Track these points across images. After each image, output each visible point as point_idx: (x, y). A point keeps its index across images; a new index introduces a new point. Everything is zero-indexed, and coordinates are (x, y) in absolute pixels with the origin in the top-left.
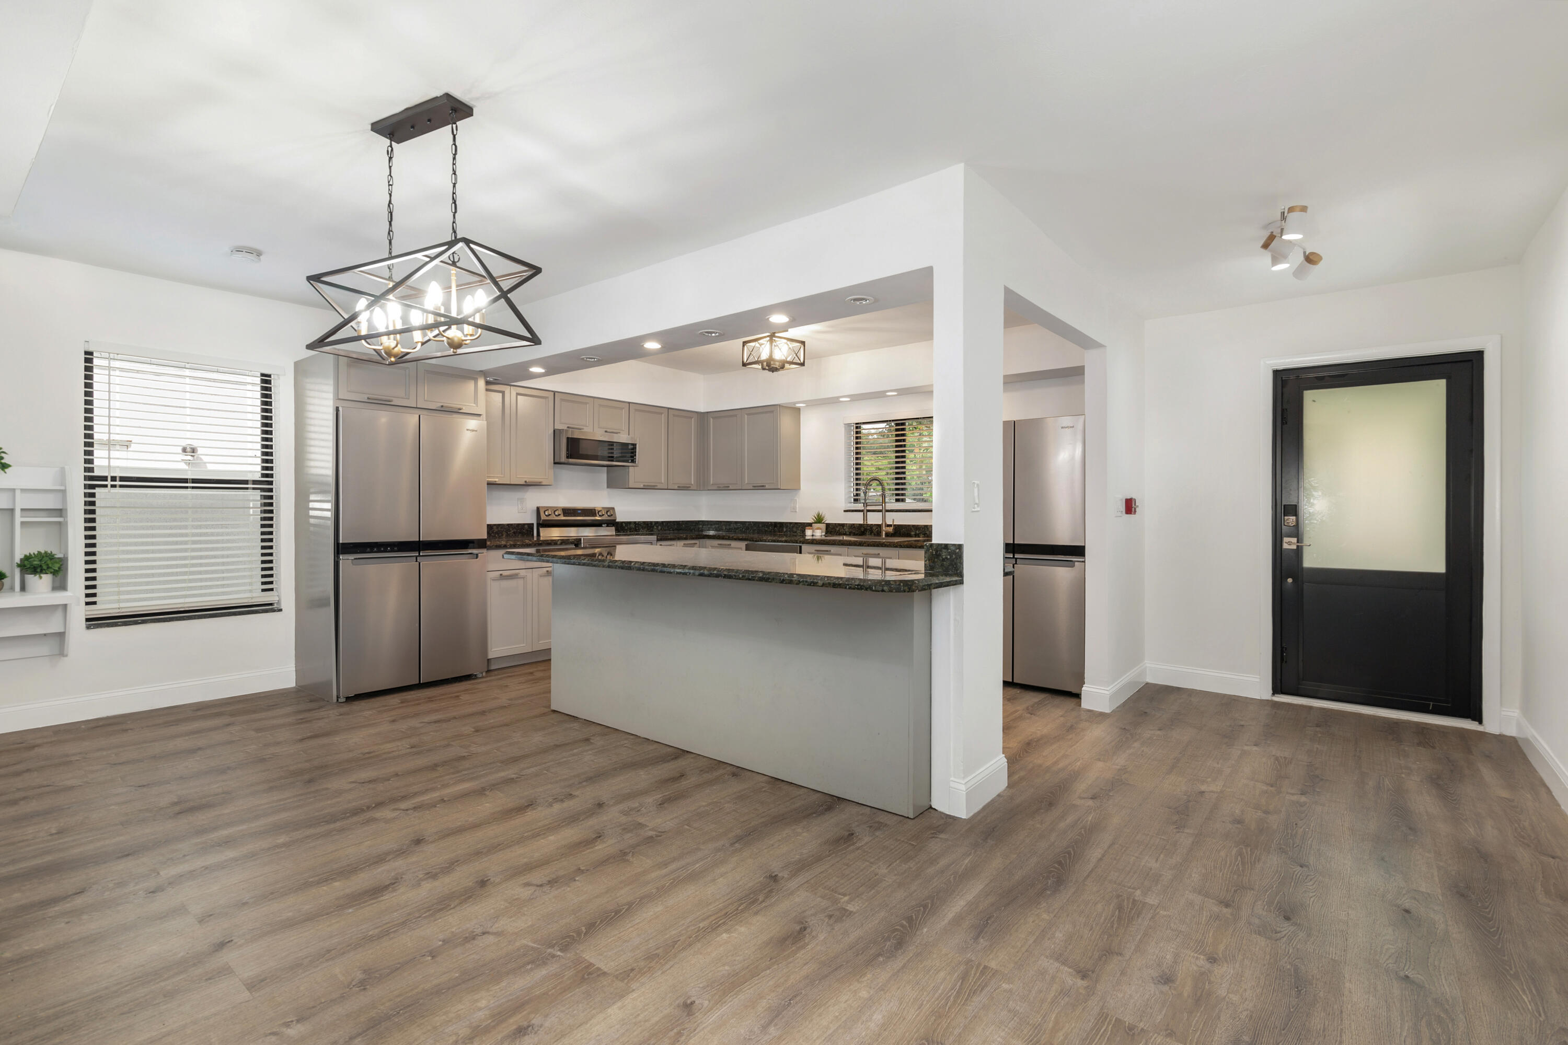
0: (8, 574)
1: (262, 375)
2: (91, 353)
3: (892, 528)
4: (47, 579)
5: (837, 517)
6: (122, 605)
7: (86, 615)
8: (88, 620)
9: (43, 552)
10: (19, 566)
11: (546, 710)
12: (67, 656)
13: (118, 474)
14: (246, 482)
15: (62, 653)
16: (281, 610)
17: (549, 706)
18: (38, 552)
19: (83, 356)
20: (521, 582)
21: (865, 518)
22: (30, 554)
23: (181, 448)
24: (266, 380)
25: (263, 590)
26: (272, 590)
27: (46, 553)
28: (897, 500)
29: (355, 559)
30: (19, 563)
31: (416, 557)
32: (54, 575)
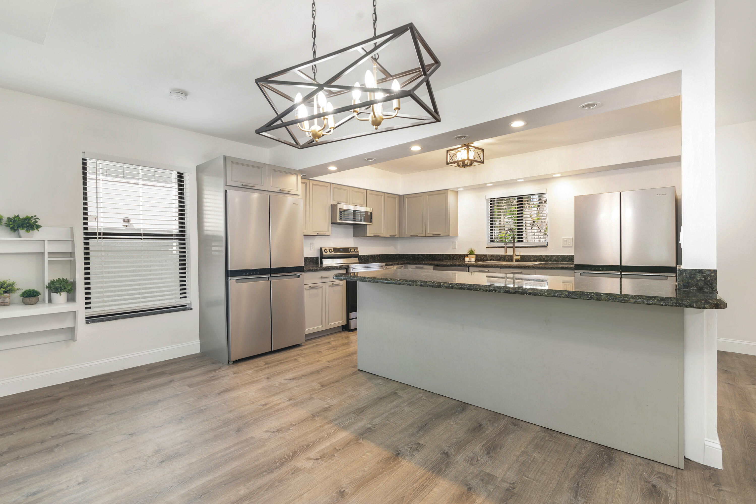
0: (41, 292)
1: (179, 173)
2: (85, 160)
3: (519, 257)
4: (64, 295)
5: (482, 251)
6: (106, 308)
7: (86, 315)
8: (86, 318)
9: (61, 278)
10: (47, 287)
11: (355, 370)
12: (76, 341)
13: (102, 231)
14: (171, 235)
15: (73, 339)
16: (191, 309)
17: (356, 366)
18: (58, 278)
19: (82, 161)
20: (319, 290)
21: (506, 251)
22: (54, 280)
23: (122, 219)
24: (180, 176)
25: (181, 298)
26: (186, 297)
27: (63, 279)
28: (519, 241)
29: (237, 279)
30: (47, 285)
31: (268, 277)
32: (68, 292)
